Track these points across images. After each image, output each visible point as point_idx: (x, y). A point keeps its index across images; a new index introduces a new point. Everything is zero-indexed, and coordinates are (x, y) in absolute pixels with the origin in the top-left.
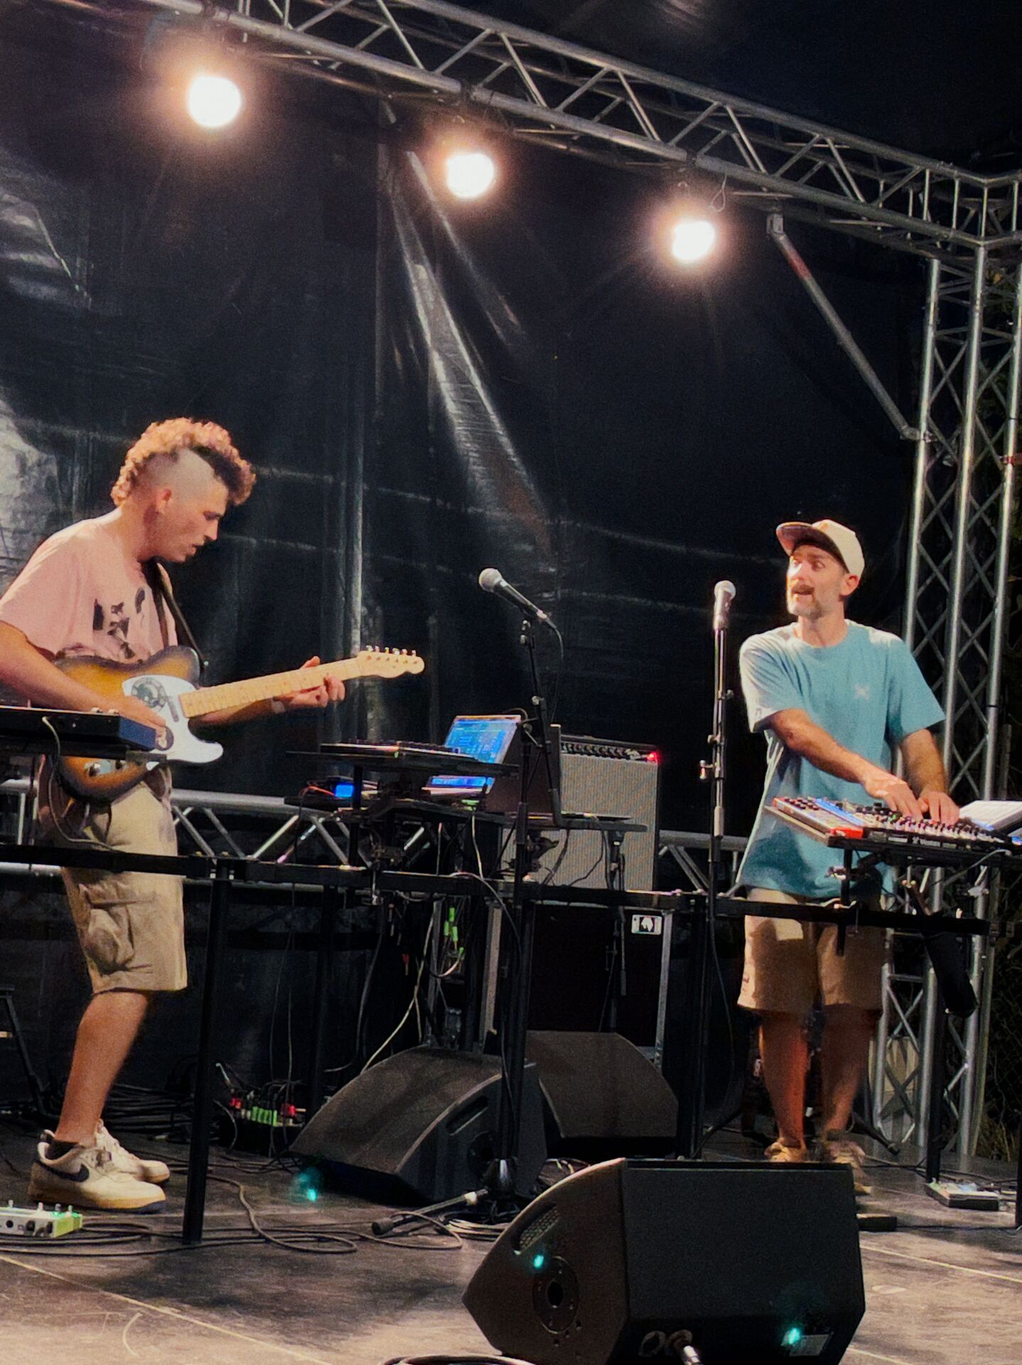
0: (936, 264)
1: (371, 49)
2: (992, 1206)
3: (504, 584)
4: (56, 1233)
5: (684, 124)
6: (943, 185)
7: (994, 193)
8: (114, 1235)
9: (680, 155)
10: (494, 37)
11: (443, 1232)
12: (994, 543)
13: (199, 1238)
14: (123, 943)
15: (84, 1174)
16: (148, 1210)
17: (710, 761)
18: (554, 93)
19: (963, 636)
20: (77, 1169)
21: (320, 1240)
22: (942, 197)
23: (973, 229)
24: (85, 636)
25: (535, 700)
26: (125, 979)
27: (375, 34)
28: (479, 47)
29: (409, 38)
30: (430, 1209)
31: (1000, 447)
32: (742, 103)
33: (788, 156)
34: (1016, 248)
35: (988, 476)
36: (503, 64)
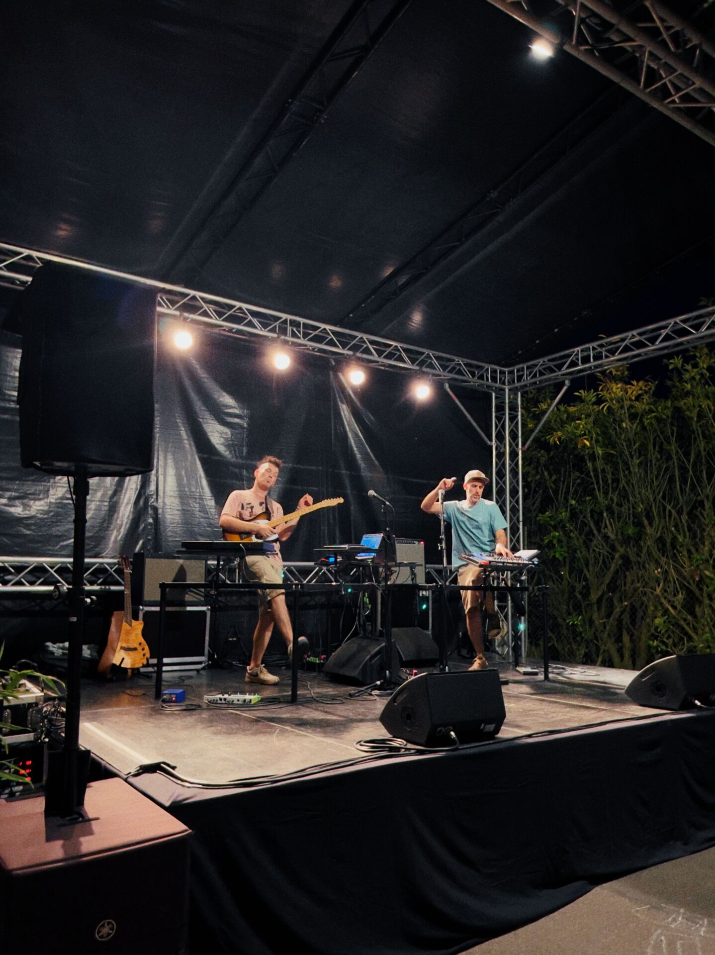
0: (494, 394)
1: (327, 344)
2: (536, 674)
3: (376, 495)
4: (252, 703)
5: (417, 359)
6: (494, 372)
7: (509, 373)
9: (417, 368)
10: (362, 338)
11: (371, 695)
12: (517, 473)
13: (295, 701)
17: (441, 544)
18: (380, 353)
19: (511, 502)
21: (333, 699)
22: (494, 375)
23: (504, 383)
25: (388, 529)
27: (328, 339)
28: (357, 341)
29: (337, 340)
30: (366, 687)
31: (517, 445)
32: (433, 352)
33: (448, 367)
34: (517, 388)
35: (514, 454)
36: (365, 346)
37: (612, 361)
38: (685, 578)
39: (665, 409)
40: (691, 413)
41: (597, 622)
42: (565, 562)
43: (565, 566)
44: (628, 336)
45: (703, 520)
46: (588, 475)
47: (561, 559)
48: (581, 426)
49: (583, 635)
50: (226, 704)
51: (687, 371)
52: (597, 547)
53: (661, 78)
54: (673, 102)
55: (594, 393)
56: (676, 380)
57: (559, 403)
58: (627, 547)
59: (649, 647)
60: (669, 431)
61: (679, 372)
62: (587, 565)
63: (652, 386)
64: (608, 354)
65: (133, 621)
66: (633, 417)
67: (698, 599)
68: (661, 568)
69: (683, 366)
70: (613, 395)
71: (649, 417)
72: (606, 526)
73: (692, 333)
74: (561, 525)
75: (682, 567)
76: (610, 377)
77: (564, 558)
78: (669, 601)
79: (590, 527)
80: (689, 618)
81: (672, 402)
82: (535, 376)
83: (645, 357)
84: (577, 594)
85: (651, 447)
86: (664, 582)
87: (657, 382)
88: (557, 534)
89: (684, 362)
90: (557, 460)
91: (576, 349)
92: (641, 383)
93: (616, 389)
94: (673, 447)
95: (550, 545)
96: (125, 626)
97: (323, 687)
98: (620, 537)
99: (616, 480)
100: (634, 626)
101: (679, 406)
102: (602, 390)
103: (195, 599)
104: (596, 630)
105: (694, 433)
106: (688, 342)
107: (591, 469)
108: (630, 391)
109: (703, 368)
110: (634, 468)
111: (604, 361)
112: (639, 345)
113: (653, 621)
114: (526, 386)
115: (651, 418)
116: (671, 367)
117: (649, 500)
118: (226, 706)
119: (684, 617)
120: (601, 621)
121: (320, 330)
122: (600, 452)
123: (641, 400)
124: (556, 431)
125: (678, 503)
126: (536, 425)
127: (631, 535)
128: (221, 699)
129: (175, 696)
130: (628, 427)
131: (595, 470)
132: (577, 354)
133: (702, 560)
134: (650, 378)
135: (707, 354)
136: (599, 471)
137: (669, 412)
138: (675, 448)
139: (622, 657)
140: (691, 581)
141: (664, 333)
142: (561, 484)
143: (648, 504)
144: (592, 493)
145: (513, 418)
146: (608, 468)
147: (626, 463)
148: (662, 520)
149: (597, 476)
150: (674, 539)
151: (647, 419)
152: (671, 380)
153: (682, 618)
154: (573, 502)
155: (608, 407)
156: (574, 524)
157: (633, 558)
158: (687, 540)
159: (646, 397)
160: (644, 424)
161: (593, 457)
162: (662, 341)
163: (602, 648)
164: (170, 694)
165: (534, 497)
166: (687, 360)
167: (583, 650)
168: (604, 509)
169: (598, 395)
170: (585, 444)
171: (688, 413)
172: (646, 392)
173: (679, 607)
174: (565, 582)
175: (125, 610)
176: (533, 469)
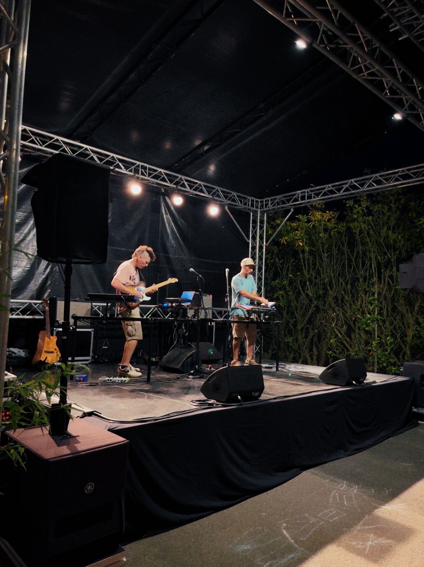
0: (251, 214)
1: (161, 180)
2: (271, 368)
3: (194, 271)
4: (126, 382)
5: (212, 192)
6: (253, 201)
7: (261, 202)
8: (136, 381)
9: (211, 197)
10: (181, 178)
11: (188, 378)
12: (262, 259)
13: (150, 381)
14: (134, 331)
15: (128, 371)
16: (140, 377)
17: (227, 298)
18: (191, 187)
20: (127, 370)
21: (169, 380)
22: (253, 203)
23: (257, 208)
24: (128, 281)
25: (200, 290)
26: (134, 338)
27: (161, 177)
28: (179, 180)
29: (167, 178)
30: (185, 374)
31: (263, 243)
32: (221, 188)
33: (228, 197)
34: (264, 211)
35: (261, 248)
36: (182, 182)
37: (317, 200)
38: (347, 318)
39: (342, 227)
40: (356, 230)
41: (300, 341)
42: (285, 308)
43: (284, 310)
44: (326, 187)
45: (358, 288)
46: (300, 261)
47: (283, 306)
48: (298, 235)
49: (293, 347)
50: (112, 382)
51: (355, 208)
52: (302, 300)
53: (359, 63)
54: (364, 75)
55: (306, 216)
56: (349, 212)
57: (287, 221)
58: (318, 301)
59: (327, 354)
60: (344, 239)
61: (351, 208)
62: (296, 310)
63: (337, 214)
64: (315, 196)
65: (51, 336)
66: (326, 230)
67: (353, 330)
68: (335, 313)
69: (354, 205)
70: (316, 218)
71: (334, 231)
72: (308, 289)
73: (359, 189)
74: (284, 287)
75: (346, 312)
76: (315, 208)
77: (285, 306)
78: (339, 330)
79: (299, 289)
80: (348, 339)
81: (346, 223)
82: (274, 205)
83: (333, 199)
84: (291, 326)
85: (334, 247)
86: (337, 320)
87: (339, 212)
88: (281, 292)
89: (354, 203)
90: (283, 252)
91: (298, 192)
92: (331, 212)
93: (318, 215)
94: (345, 249)
95: (278, 298)
96: (47, 339)
97: (161, 374)
98: (315, 296)
99: (314, 264)
100: (319, 343)
101: (350, 226)
102: (310, 215)
103: (85, 325)
104: (299, 345)
105: (357, 241)
106: (357, 193)
107: (302, 258)
108: (325, 217)
109: (364, 207)
110: (324, 259)
111: (313, 199)
112: (332, 192)
113: (329, 341)
114: (269, 210)
115: (335, 231)
116: (348, 205)
117: (331, 276)
118: (112, 383)
119: (345, 338)
120: (303, 340)
121: (158, 172)
122: (307, 249)
123: (330, 221)
124: (285, 237)
125: (346, 279)
126: (274, 232)
127: (321, 295)
128: (108, 380)
129: (82, 378)
130: (323, 236)
131: (304, 258)
132: (299, 195)
133: (357, 309)
134: (336, 210)
135: (366, 199)
136: (306, 259)
137: (344, 229)
138: (347, 248)
139: (312, 359)
140: (350, 320)
141: (345, 187)
142: (285, 265)
143: (331, 278)
144: (301, 270)
145: (261, 228)
146: (311, 258)
147: (320, 256)
148: (337, 287)
149: (304, 262)
150: (343, 298)
151: (333, 232)
152: (346, 211)
153: (344, 339)
154: (291, 276)
155: (313, 225)
156: (291, 287)
157: (321, 307)
158: (350, 298)
159: (333, 220)
160: (331, 235)
161: (303, 252)
162: (344, 191)
163: (302, 355)
164: (80, 377)
165: (270, 271)
166: (355, 202)
167: (292, 355)
168: (307, 280)
169: (308, 218)
170: (300, 244)
171: (354, 231)
172: (333, 218)
173: (343, 334)
174: (284, 319)
175: (47, 330)
176: (270, 256)
